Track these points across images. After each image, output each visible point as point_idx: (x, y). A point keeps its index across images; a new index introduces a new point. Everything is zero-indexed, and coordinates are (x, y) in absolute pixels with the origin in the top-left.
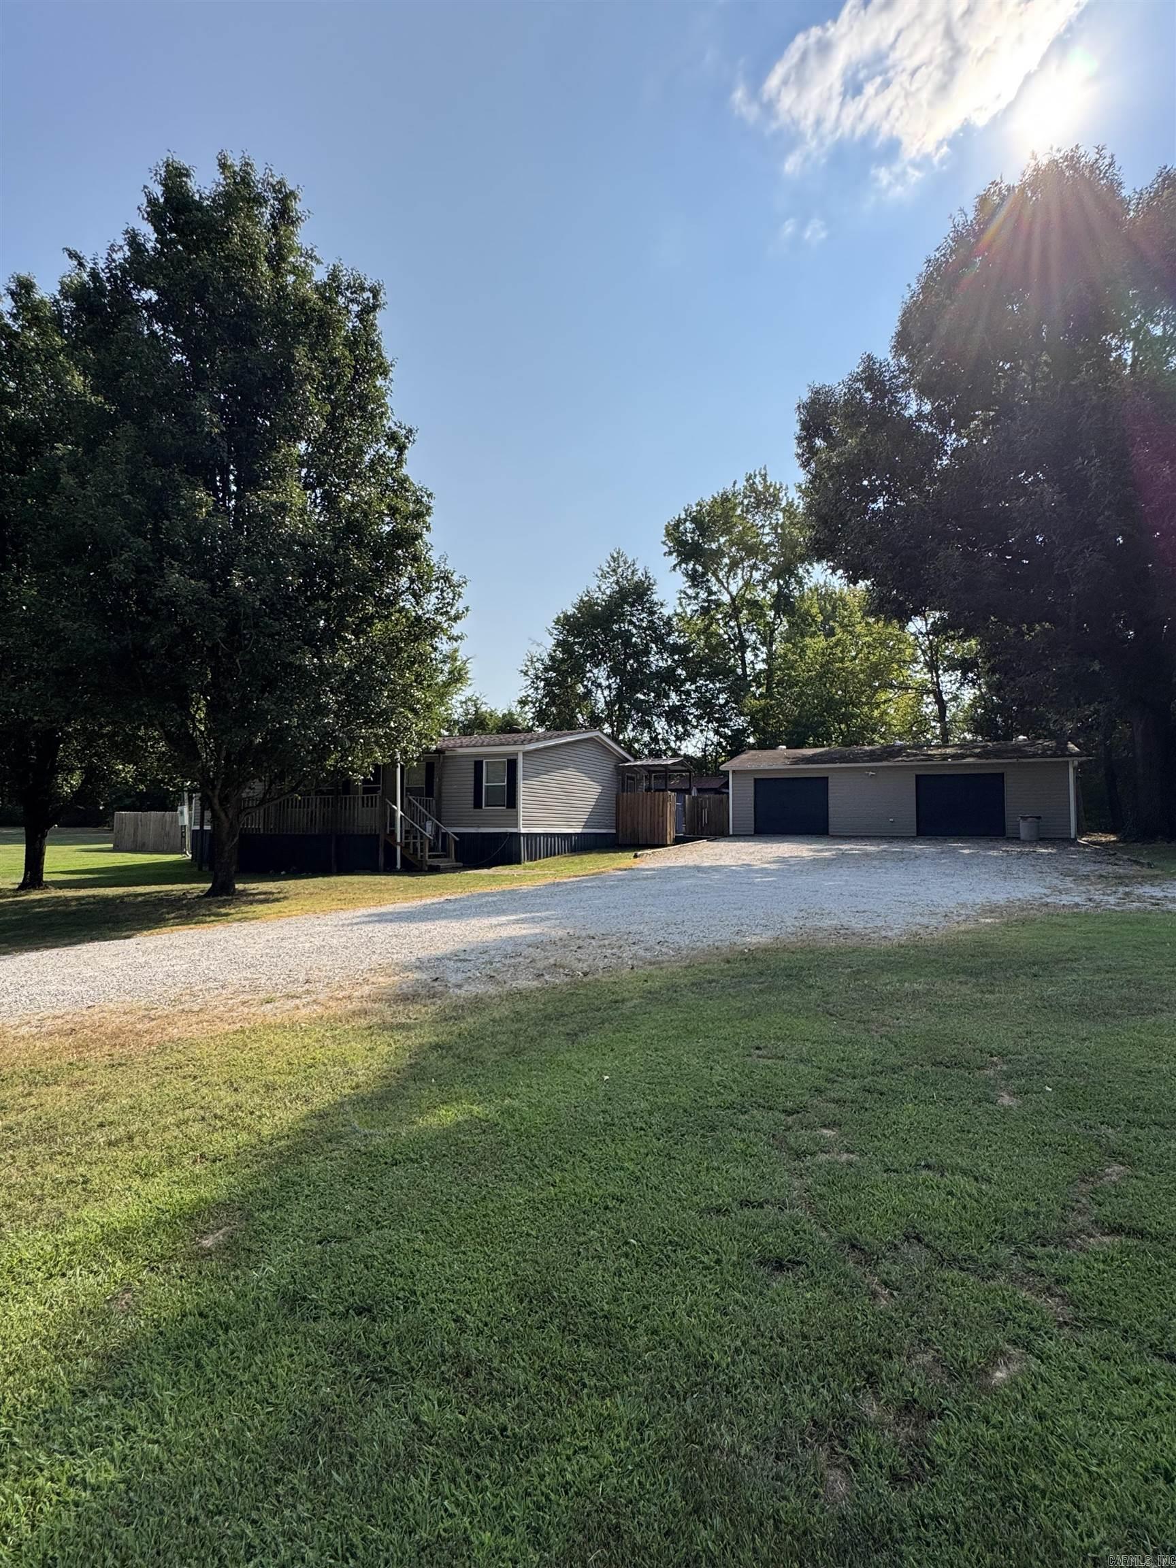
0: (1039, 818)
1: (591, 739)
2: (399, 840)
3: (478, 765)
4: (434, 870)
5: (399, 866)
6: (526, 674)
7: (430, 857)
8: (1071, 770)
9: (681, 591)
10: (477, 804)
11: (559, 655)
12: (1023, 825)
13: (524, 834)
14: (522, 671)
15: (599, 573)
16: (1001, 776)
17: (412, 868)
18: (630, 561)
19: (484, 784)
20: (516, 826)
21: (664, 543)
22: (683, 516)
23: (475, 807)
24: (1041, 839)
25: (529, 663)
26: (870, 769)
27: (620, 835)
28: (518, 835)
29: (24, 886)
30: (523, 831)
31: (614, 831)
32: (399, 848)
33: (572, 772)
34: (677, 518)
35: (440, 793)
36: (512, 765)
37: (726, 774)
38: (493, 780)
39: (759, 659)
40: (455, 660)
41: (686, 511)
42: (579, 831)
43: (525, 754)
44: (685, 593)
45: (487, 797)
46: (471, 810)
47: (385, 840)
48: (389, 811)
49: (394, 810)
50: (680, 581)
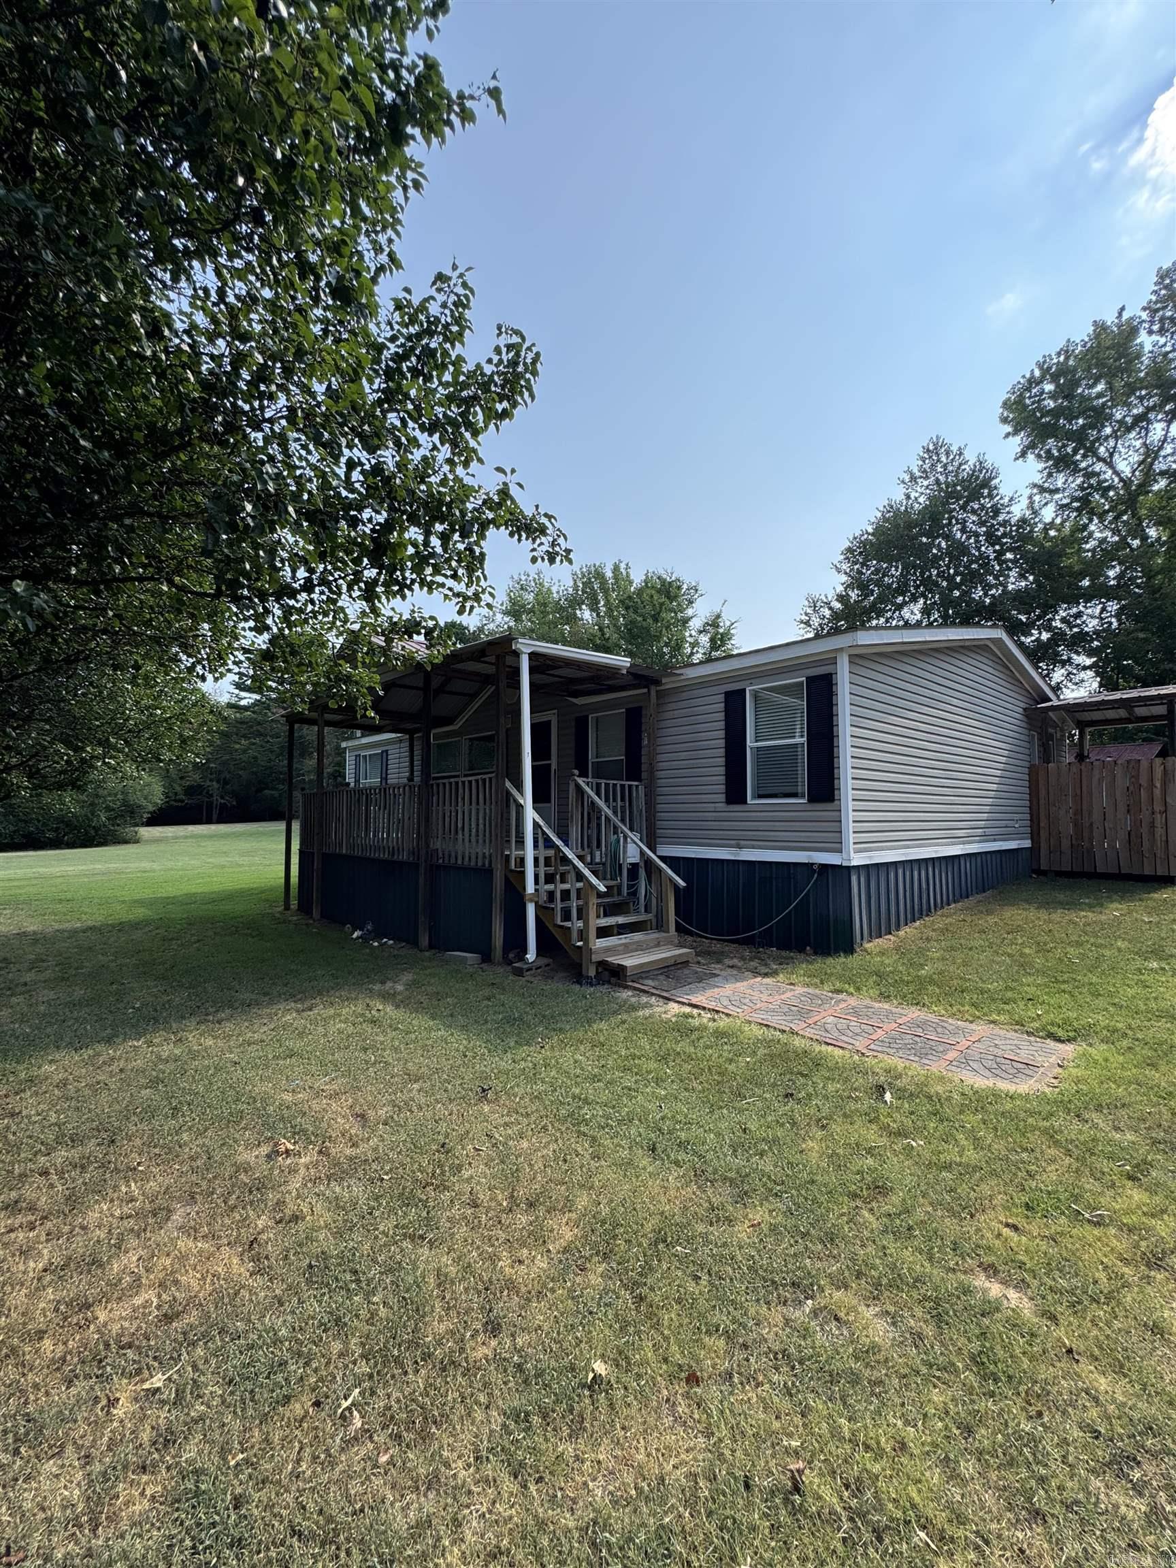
1: (985, 646)
2: (530, 888)
3: (734, 702)
5: (533, 957)
6: (807, 623)
10: (735, 794)
11: (854, 595)
13: (857, 867)
14: (802, 622)
15: (907, 476)
18: (954, 449)
19: (750, 742)
20: (837, 845)
22: (1037, 373)
23: (730, 801)
25: (809, 611)
27: (1043, 852)
28: (844, 872)
30: (857, 860)
31: (1027, 844)
32: (531, 910)
34: (1028, 376)
35: (652, 771)
38: (774, 734)
41: (1042, 365)
45: (758, 776)
46: (722, 806)
47: (508, 884)
48: (508, 808)
49: (520, 808)
50: (1034, 469)
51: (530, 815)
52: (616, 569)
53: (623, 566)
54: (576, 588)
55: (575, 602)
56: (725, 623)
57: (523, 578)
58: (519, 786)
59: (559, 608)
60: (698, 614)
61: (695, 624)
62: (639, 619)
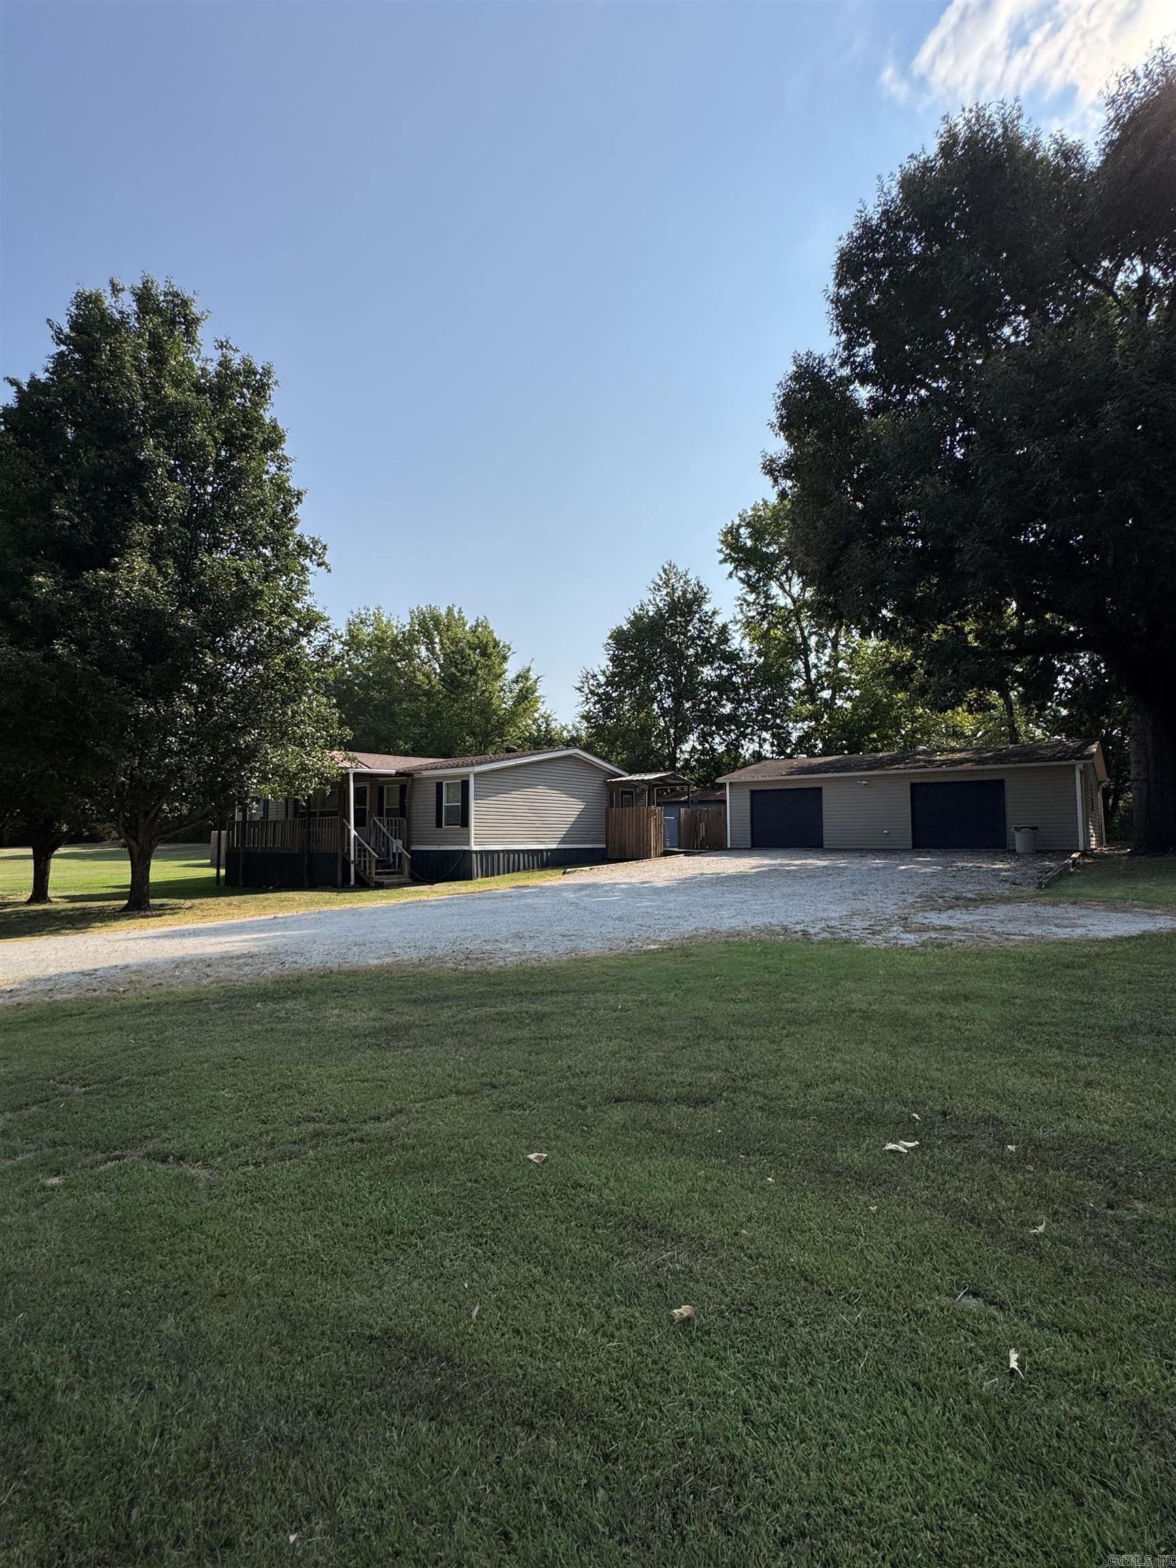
0: (1036, 828)
1: (569, 757)
2: (352, 859)
3: (439, 786)
4: (380, 886)
5: (352, 883)
7: (377, 874)
8: (1078, 774)
9: (739, 598)
10: (439, 824)
12: (1018, 836)
13: (476, 852)
15: (652, 586)
16: (1001, 782)
17: (363, 884)
18: (682, 572)
19: (444, 804)
20: (468, 843)
21: (721, 551)
23: (437, 827)
24: (1039, 851)
26: (862, 778)
27: (609, 849)
28: (470, 852)
29: (30, 901)
30: (475, 848)
31: (604, 846)
32: (352, 866)
33: (541, 789)
34: (730, 525)
35: (410, 812)
36: (465, 785)
37: (723, 786)
38: (450, 801)
39: (823, 662)
40: (527, 679)
41: (740, 516)
42: (554, 846)
43: (477, 775)
44: (745, 600)
45: (447, 817)
46: (434, 828)
47: (344, 858)
48: (344, 830)
49: (349, 830)
50: (737, 588)
51: (353, 833)
52: (450, 610)
53: (456, 610)
54: (412, 625)
55: (411, 639)
56: (533, 675)
57: (363, 612)
58: (349, 822)
59: (396, 644)
60: (512, 669)
61: (510, 675)
62: (458, 674)
